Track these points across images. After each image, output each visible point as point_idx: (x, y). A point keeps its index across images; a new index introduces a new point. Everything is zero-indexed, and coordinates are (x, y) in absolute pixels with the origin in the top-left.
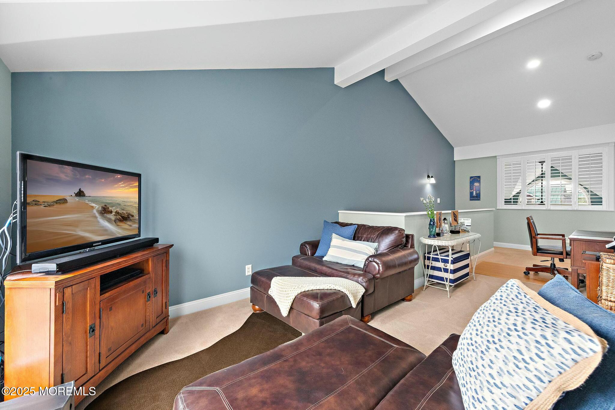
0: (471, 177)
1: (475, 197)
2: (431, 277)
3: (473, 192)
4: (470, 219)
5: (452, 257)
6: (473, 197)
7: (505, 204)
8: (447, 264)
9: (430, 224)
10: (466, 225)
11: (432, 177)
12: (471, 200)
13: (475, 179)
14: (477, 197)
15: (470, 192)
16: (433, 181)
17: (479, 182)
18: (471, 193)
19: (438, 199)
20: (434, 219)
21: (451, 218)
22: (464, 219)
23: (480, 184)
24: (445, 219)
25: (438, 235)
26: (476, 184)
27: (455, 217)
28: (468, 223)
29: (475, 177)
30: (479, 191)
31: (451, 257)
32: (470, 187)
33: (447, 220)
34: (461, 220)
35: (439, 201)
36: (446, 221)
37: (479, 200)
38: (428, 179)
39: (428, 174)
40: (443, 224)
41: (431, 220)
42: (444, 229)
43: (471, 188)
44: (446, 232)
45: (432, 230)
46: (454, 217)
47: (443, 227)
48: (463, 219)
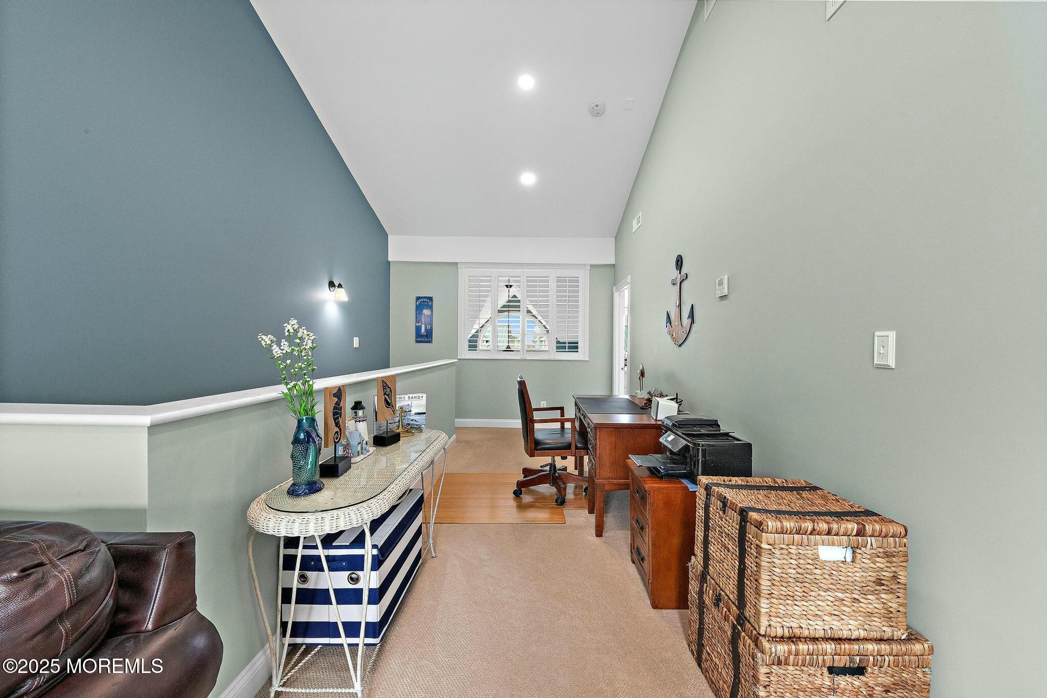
0: (418, 298)
1: (425, 337)
2: (302, 629)
3: (420, 327)
4: (425, 396)
5: (374, 546)
6: (422, 336)
7: (469, 350)
8: (360, 573)
9: (296, 441)
10: (414, 411)
11: (340, 286)
12: (417, 342)
13: (424, 303)
14: (427, 336)
15: (416, 327)
16: (342, 295)
17: (431, 308)
18: (418, 329)
19: (355, 338)
20: (312, 421)
21: (376, 397)
22: (411, 396)
23: (432, 312)
24: (358, 406)
25: (331, 470)
26: (426, 312)
27: (388, 395)
28: (419, 406)
29: (425, 297)
30: (431, 324)
31: (370, 547)
32: (416, 317)
33: (362, 408)
34: (402, 401)
35: (356, 342)
36: (360, 413)
37: (430, 342)
38: (331, 289)
39: (331, 277)
40: (350, 424)
41: (300, 422)
42: (354, 442)
43: (418, 320)
44: (359, 448)
45: (302, 463)
46: (385, 394)
47: (350, 433)
48: (406, 397)
